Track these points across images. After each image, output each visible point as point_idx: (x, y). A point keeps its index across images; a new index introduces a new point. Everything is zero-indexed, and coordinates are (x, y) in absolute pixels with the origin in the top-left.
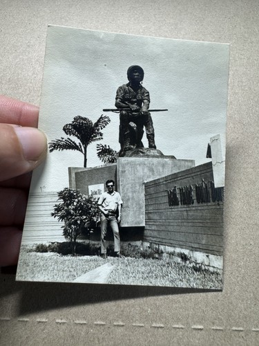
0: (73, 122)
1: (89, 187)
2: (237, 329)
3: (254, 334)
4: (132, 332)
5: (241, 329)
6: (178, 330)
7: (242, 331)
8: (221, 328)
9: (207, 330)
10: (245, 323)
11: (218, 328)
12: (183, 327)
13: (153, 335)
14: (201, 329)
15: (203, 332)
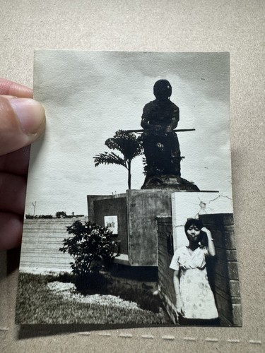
0: (115, 137)
1: (105, 217)
2: (211, 340)
3: (229, 345)
4: (98, 342)
5: (216, 340)
6: (147, 340)
7: (216, 342)
8: (194, 339)
9: (178, 340)
10: (220, 333)
11: (191, 339)
12: (152, 337)
13: (120, 345)
14: (172, 340)
15: (174, 342)
